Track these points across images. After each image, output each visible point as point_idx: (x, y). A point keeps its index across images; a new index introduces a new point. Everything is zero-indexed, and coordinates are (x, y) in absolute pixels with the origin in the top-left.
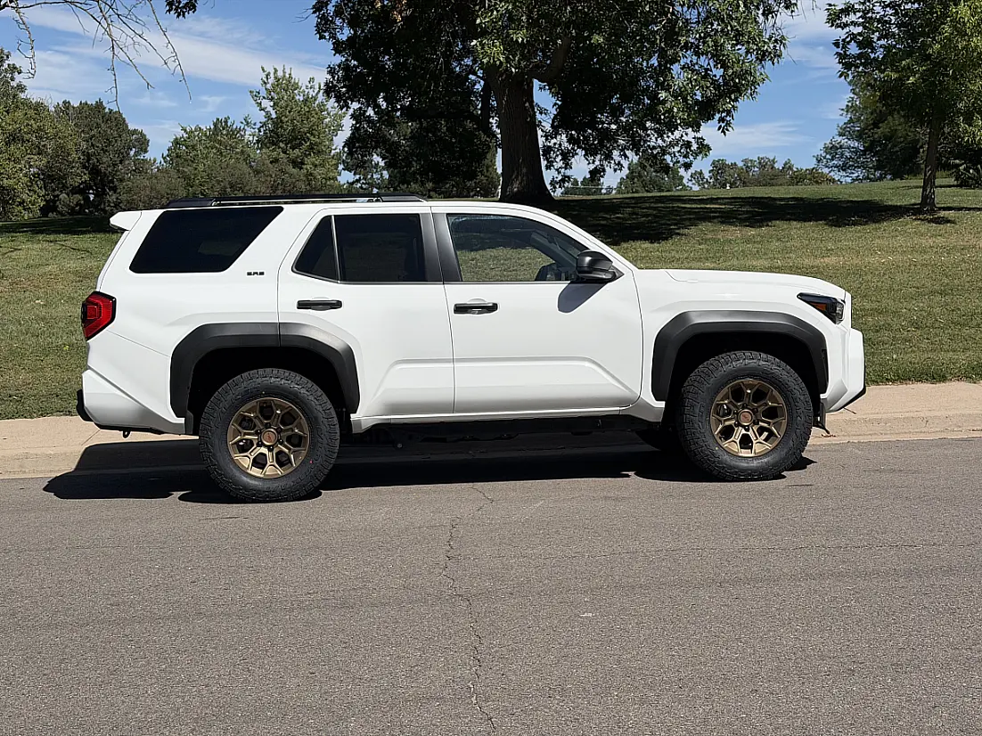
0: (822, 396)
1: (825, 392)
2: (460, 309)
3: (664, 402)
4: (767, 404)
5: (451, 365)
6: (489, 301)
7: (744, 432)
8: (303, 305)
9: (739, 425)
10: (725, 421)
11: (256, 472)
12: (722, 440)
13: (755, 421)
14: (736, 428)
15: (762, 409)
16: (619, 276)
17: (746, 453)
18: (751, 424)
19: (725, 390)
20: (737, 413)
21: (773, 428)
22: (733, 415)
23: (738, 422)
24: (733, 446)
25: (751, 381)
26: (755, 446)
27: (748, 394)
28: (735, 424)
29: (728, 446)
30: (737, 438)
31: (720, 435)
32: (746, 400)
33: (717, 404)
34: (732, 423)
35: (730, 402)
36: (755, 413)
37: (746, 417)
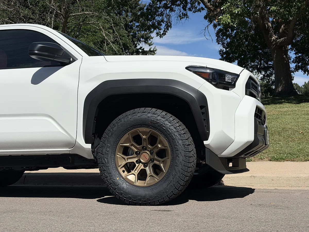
0: (205, 142)
1: (207, 139)
3: (91, 145)
4: (157, 146)
7: (142, 167)
9: (139, 162)
10: (128, 159)
12: (126, 172)
13: (152, 160)
14: (137, 165)
15: (156, 150)
16: (74, 60)
17: (140, 183)
18: (149, 162)
19: (126, 136)
20: (138, 154)
21: (162, 165)
22: (135, 155)
23: (140, 160)
24: (132, 177)
25: (144, 129)
26: (148, 178)
27: (145, 139)
28: (137, 161)
29: (128, 177)
30: (136, 171)
31: (123, 169)
32: (144, 144)
33: (121, 146)
34: (134, 160)
35: (132, 145)
36: (151, 154)
37: (146, 156)
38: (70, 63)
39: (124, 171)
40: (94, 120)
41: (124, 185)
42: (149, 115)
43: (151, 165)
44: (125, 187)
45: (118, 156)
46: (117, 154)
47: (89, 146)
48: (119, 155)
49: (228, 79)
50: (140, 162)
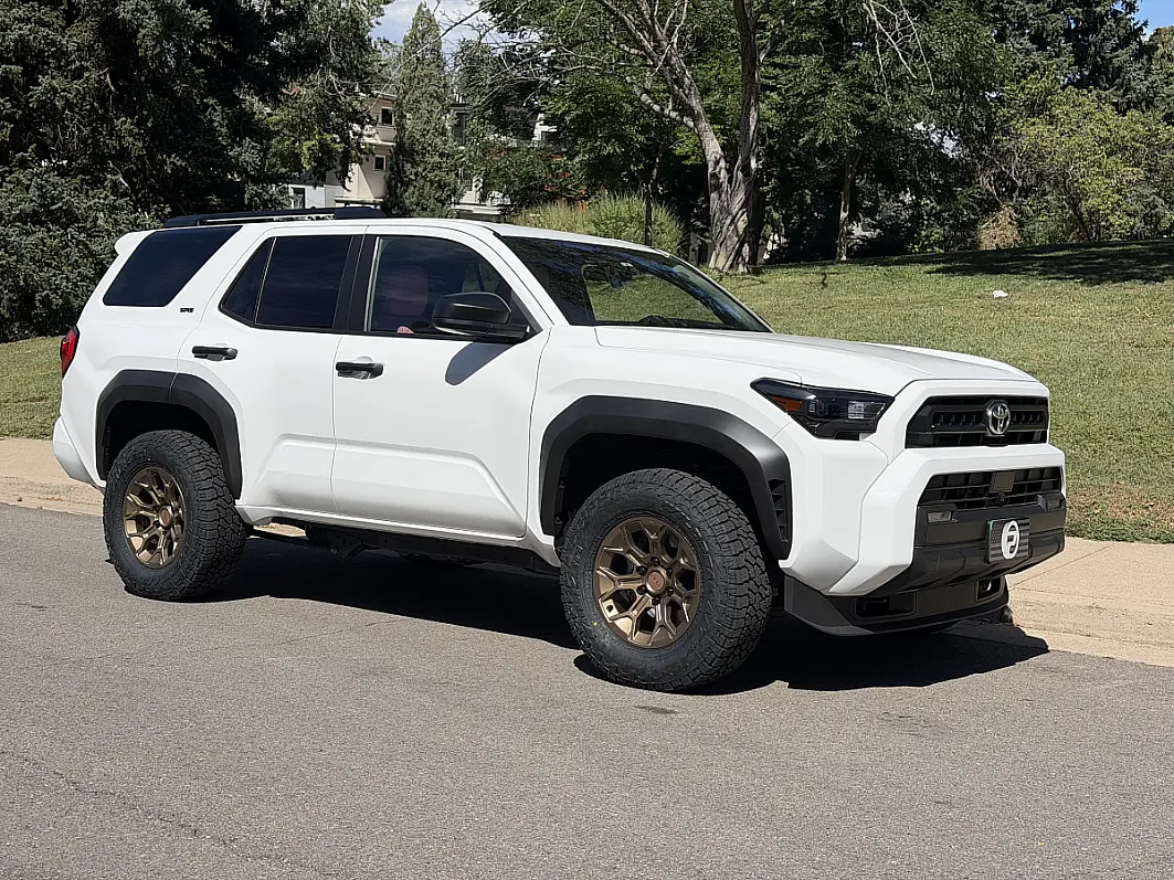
1: (785, 557)
2: (346, 369)
3: (553, 538)
4: (678, 562)
5: (331, 447)
6: (376, 361)
8: (200, 352)
9: (643, 590)
10: (620, 581)
11: (145, 555)
12: (615, 612)
13: (668, 590)
14: (639, 597)
15: (676, 570)
16: (534, 333)
17: (639, 638)
18: (664, 592)
19: (616, 530)
20: (643, 572)
21: (684, 605)
22: (636, 575)
23: (645, 586)
24: (625, 625)
25: (652, 521)
26: (657, 631)
27: (654, 542)
28: (639, 588)
29: (617, 622)
30: (635, 612)
31: (610, 602)
32: (654, 551)
33: (606, 551)
34: (634, 586)
35: (630, 552)
36: (669, 575)
37: (657, 580)
38: (526, 337)
39: (610, 608)
40: (559, 483)
41: (607, 640)
42: (660, 491)
43: (666, 600)
44: (608, 645)
45: (598, 572)
46: (599, 569)
47: (549, 540)
48: (603, 571)
49: (856, 411)
50: (647, 591)
